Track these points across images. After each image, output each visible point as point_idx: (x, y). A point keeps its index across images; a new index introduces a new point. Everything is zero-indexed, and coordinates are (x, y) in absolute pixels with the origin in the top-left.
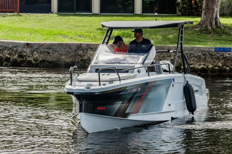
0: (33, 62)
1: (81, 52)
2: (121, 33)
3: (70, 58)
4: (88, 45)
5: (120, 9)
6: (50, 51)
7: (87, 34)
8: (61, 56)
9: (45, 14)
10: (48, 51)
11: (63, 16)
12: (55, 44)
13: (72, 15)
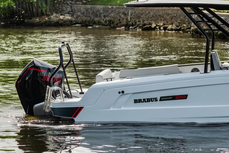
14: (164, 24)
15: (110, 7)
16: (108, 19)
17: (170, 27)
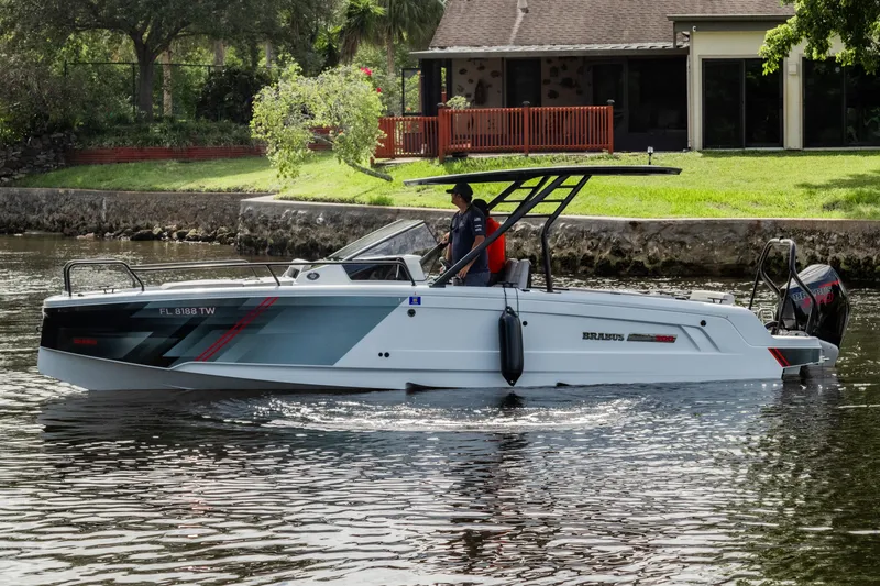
0: (647, 265)
1: (760, 240)
2: (854, 193)
3: (734, 254)
4: (775, 223)
5: (851, 136)
6: (687, 239)
7: (772, 197)
8: (713, 250)
9: (672, 154)
10: (682, 239)
11: (716, 157)
12: (698, 224)
13: (737, 154)
14: (180, 228)
15: (61, 191)
16: (57, 216)
17: (192, 232)
